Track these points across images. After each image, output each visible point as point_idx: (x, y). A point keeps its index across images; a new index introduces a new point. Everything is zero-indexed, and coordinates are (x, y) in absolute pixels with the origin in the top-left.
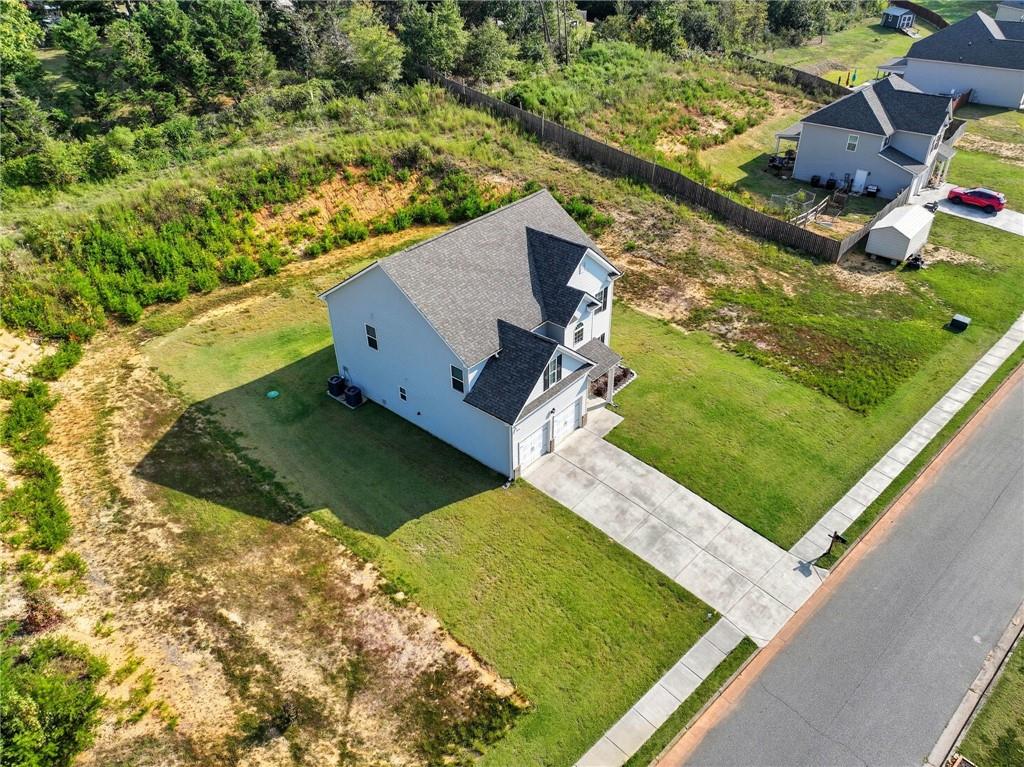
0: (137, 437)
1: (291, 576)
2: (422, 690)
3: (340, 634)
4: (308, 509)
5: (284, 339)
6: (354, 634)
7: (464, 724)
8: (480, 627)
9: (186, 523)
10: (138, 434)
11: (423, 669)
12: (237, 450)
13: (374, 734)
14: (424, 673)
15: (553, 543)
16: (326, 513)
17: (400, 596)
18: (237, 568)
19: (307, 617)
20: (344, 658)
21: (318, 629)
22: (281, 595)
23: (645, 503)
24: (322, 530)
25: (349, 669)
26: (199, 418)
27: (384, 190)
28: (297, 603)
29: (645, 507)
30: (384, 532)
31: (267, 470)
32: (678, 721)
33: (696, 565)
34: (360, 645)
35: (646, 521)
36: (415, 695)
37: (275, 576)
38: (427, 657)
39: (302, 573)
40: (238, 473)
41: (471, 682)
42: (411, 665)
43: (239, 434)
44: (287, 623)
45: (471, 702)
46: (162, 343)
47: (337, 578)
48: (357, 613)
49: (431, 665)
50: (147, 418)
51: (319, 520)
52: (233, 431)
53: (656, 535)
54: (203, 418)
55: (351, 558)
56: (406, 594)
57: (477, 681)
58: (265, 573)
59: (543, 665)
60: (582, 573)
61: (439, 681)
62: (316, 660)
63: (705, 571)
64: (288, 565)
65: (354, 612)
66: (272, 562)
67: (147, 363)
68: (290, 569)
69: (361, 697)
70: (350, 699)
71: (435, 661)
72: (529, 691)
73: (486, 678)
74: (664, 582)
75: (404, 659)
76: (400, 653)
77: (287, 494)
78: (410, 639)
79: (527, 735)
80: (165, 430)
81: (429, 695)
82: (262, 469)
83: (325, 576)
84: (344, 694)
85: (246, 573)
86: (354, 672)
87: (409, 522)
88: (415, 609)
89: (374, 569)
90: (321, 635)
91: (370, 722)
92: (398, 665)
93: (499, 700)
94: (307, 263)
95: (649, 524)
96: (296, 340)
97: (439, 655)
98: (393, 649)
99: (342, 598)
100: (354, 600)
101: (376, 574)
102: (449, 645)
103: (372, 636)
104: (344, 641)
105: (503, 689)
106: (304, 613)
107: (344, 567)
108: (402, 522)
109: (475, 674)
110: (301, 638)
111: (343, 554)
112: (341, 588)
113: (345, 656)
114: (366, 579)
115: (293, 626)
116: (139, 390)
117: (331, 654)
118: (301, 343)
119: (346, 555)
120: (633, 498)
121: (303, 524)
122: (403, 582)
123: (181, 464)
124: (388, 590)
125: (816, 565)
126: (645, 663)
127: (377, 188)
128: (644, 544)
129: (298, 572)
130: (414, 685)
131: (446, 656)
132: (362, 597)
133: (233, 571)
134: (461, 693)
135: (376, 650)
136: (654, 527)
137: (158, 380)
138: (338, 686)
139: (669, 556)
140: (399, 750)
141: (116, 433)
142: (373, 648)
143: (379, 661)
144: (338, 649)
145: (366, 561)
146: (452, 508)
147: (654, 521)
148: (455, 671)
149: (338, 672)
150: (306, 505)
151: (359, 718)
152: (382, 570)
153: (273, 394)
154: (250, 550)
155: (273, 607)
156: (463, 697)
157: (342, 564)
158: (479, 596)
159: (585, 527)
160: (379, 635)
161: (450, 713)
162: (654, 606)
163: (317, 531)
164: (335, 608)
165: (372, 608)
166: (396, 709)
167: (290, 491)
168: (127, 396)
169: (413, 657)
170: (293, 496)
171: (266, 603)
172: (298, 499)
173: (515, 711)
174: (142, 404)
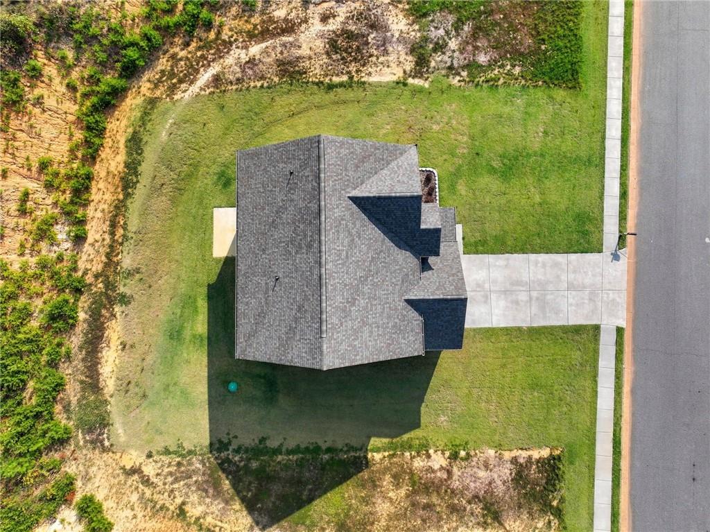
0: (223, 508)
1: (407, 496)
2: (519, 488)
3: (464, 502)
4: (364, 448)
5: (175, 335)
6: (469, 495)
7: (547, 483)
8: (511, 435)
9: (328, 526)
10: (221, 506)
11: (510, 479)
12: (277, 451)
13: (523, 526)
14: (512, 480)
15: (502, 358)
16: (375, 442)
17: (463, 453)
18: (383, 520)
19: (441, 508)
20: (479, 510)
21: (454, 509)
22: (418, 510)
23: (523, 286)
24: (386, 454)
25: (486, 512)
26: (228, 455)
27: (39, 101)
28: (428, 507)
29: (524, 289)
30: (416, 425)
31: (311, 447)
32: (619, 399)
33: (571, 305)
34: (476, 497)
35: (531, 298)
36: (519, 493)
37: (402, 504)
38: (506, 472)
39: (411, 488)
40: (300, 464)
41: (531, 463)
42: (505, 482)
43: (263, 440)
44: (439, 522)
45: (539, 472)
46: (120, 431)
47: (427, 474)
48: (457, 482)
49: (511, 474)
50: (206, 491)
51: (378, 450)
52: (257, 441)
53: (543, 304)
54: (229, 452)
55: (418, 455)
56: (464, 450)
57: (533, 460)
58: (396, 507)
59: (552, 427)
60: (529, 362)
61: (521, 477)
62: (470, 524)
63: (577, 304)
64: (399, 491)
65: (456, 484)
66: (390, 498)
67: (139, 456)
68: (403, 492)
69: (503, 518)
70: (501, 524)
71: (511, 470)
72: (555, 443)
73: (536, 454)
74: (566, 330)
75: (499, 483)
76: (495, 482)
77: (341, 450)
78: (491, 471)
79: (572, 463)
80: (226, 484)
81: (524, 488)
82: (307, 448)
83: (421, 478)
84: (497, 524)
85: (390, 518)
86: (489, 510)
87: (422, 408)
88: (476, 454)
89: (436, 451)
90: (458, 511)
91: (517, 523)
92: (500, 489)
93: (548, 459)
94: (87, 247)
95: (534, 299)
96: (182, 327)
97: (509, 465)
98: (490, 483)
99: (442, 482)
100: (448, 478)
101: (439, 453)
102: (507, 455)
103: (476, 488)
104: (469, 502)
105: (545, 453)
106: (438, 509)
107: (421, 464)
108: (419, 412)
109: (530, 457)
110: (453, 522)
111: (412, 458)
112: (435, 477)
113: (477, 508)
114: (438, 460)
115: (443, 519)
116: (170, 479)
117: (472, 514)
118: (188, 326)
119: (414, 457)
120: (514, 288)
121: (373, 460)
122: (456, 446)
123: (270, 496)
124: (454, 456)
125: (620, 249)
126: (588, 383)
127: (30, 108)
128: (541, 316)
129: (408, 490)
130: (515, 490)
131: (511, 462)
132: (449, 473)
133: (384, 524)
134: (533, 472)
135: (485, 492)
136: (537, 299)
137: (166, 459)
138: (491, 524)
139: (557, 312)
140: (536, 521)
141: (209, 519)
142: (483, 492)
143: (492, 495)
144: (471, 509)
145: (427, 451)
146: (434, 381)
147: (534, 294)
148: (521, 465)
149: (483, 518)
150: (359, 447)
151: (512, 527)
152: (440, 448)
153: (233, 387)
154: (374, 503)
155: (424, 521)
156: (535, 473)
157: (418, 463)
158: (496, 420)
159: (507, 331)
160: (478, 484)
161: (537, 485)
162: (571, 349)
163: (384, 457)
164: (446, 491)
165: (459, 474)
166: (520, 507)
167: (340, 447)
168: (172, 491)
169: (501, 478)
170: (345, 449)
171: (419, 523)
172: (351, 448)
173: (559, 458)
174: (188, 486)
